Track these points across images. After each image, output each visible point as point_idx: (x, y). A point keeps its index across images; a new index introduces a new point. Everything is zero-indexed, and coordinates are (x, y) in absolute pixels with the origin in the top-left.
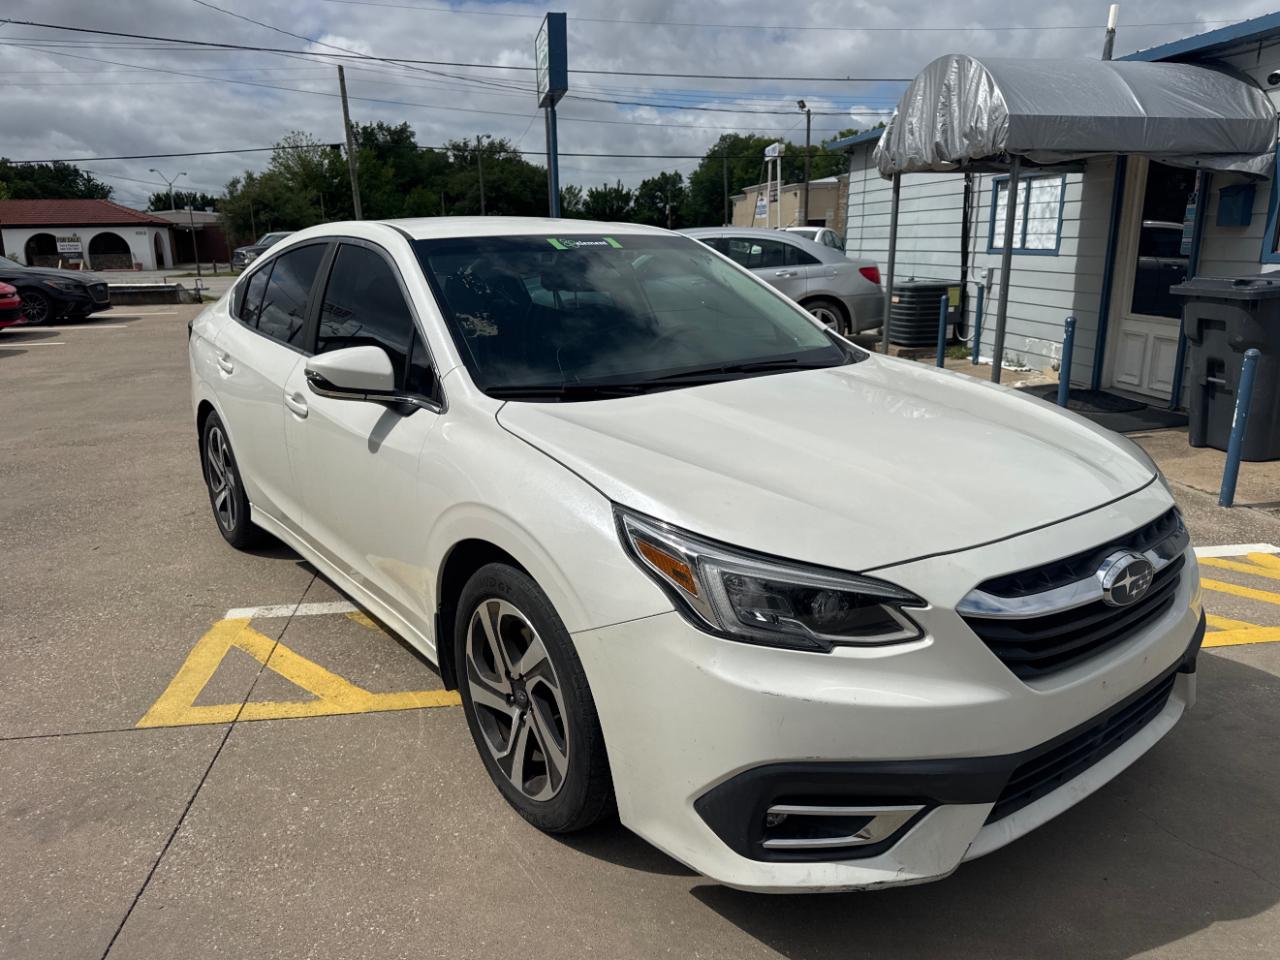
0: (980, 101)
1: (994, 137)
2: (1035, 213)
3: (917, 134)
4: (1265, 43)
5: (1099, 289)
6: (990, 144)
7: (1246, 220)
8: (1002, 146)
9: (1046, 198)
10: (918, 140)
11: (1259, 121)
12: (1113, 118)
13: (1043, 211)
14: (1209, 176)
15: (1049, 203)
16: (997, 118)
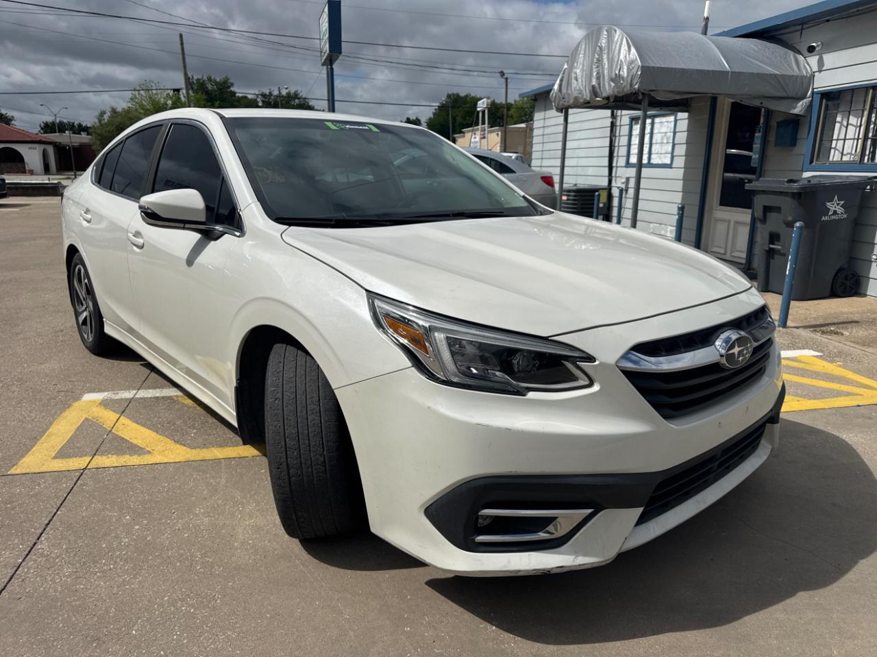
0: (622, 57)
1: (631, 81)
2: (656, 140)
3: (580, 80)
4: (805, 26)
5: (699, 190)
6: (629, 86)
7: (793, 143)
8: (636, 86)
9: (664, 130)
10: (580, 84)
11: (803, 77)
12: (708, 71)
13: (662, 138)
14: (769, 113)
15: (666, 133)
16: (633, 68)
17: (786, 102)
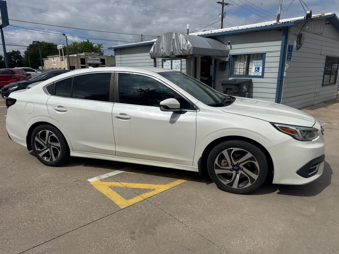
0: (184, 43)
1: (189, 51)
2: (174, 67)
4: (225, 36)
6: (188, 53)
7: (224, 69)
8: (191, 53)
9: (177, 64)
10: (165, 50)
11: (227, 51)
13: (176, 67)
14: (216, 60)
16: (189, 47)
17: (224, 58)
